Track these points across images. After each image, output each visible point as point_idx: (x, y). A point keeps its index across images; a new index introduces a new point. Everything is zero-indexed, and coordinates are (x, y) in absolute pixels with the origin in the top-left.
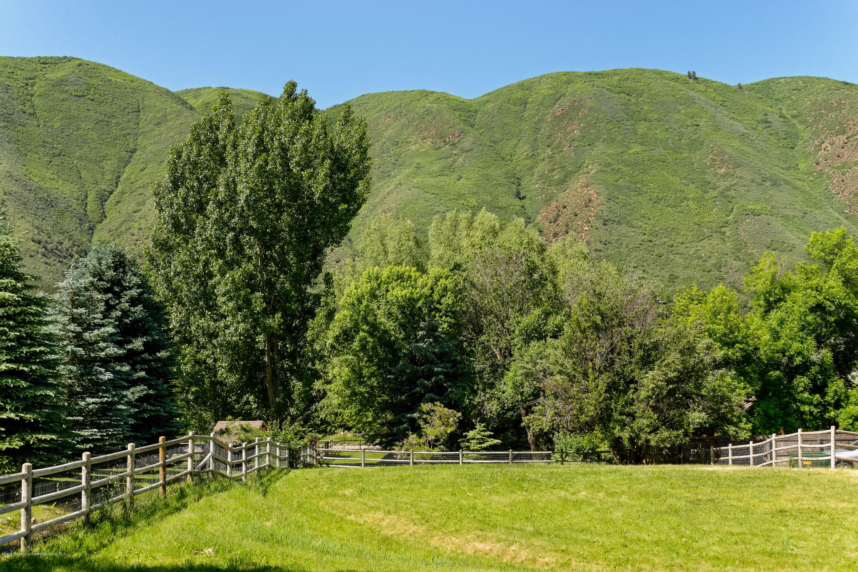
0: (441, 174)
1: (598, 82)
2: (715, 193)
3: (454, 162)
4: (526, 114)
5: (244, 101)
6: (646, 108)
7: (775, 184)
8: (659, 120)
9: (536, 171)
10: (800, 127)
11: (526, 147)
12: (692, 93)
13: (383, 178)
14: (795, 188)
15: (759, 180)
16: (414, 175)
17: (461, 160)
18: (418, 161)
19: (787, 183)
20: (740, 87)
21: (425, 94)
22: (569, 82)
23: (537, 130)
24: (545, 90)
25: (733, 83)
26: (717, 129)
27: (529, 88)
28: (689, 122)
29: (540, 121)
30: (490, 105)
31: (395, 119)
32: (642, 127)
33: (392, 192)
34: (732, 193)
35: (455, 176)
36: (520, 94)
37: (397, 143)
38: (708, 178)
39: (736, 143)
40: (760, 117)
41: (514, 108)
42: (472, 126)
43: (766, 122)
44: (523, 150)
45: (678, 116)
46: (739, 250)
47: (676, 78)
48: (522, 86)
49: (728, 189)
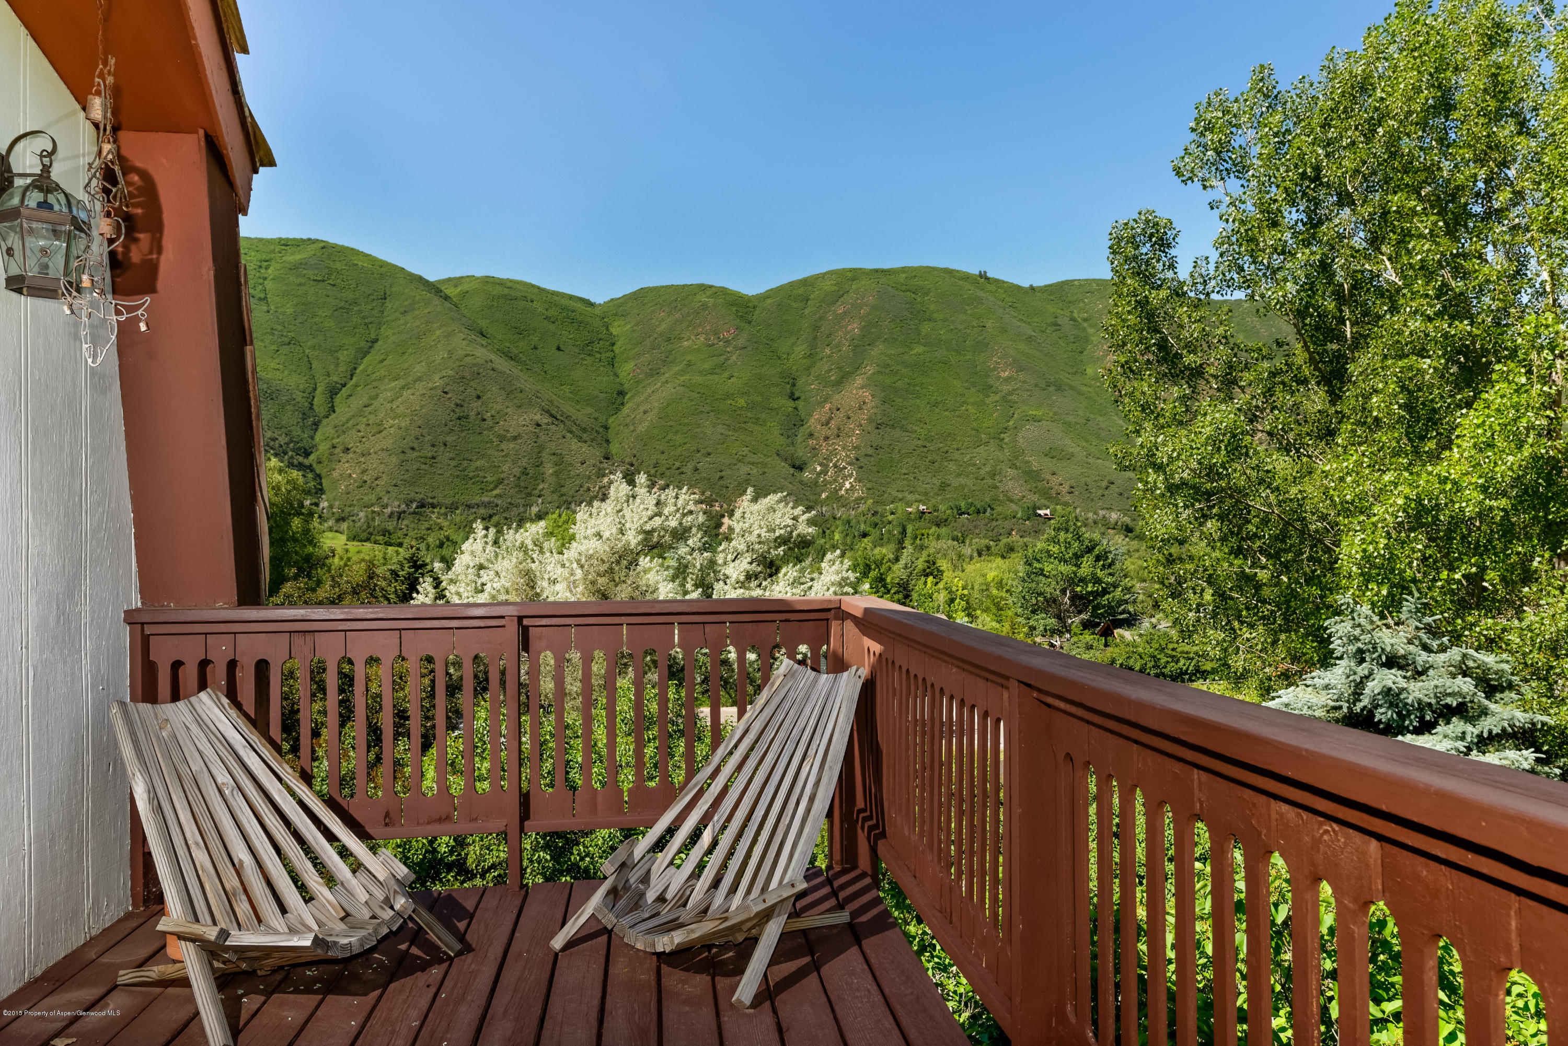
0: (712, 372)
1: (883, 280)
2: (997, 398)
3: (727, 359)
4: (807, 312)
5: (506, 291)
6: (932, 307)
7: (1059, 388)
8: (945, 320)
9: (813, 371)
10: (1091, 331)
11: (804, 346)
12: (980, 293)
13: (652, 376)
14: (1080, 393)
15: (1043, 385)
16: (683, 372)
17: (734, 358)
18: (689, 358)
19: (1072, 388)
20: (1032, 288)
21: (703, 288)
22: (853, 279)
23: (816, 328)
24: (828, 286)
25: (1026, 284)
26: (1004, 331)
27: (812, 285)
28: (975, 324)
29: (821, 318)
30: (769, 301)
31: (670, 314)
32: (926, 328)
33: (657, 389)
34: (1014, 398)
35: (726, 374)
36: (801, 291)
37: (669, 339)
38: (991, 381)
39: (1022, 346)
40: (1050, 320)
41: (794, 305)
42: (750, 322)
43: (1056, 324)
44: (801, 349)
45: (963, 317)
46: (1016, 458)
47: (966, 277)
48: (804, 282)
49: (1010, 393)
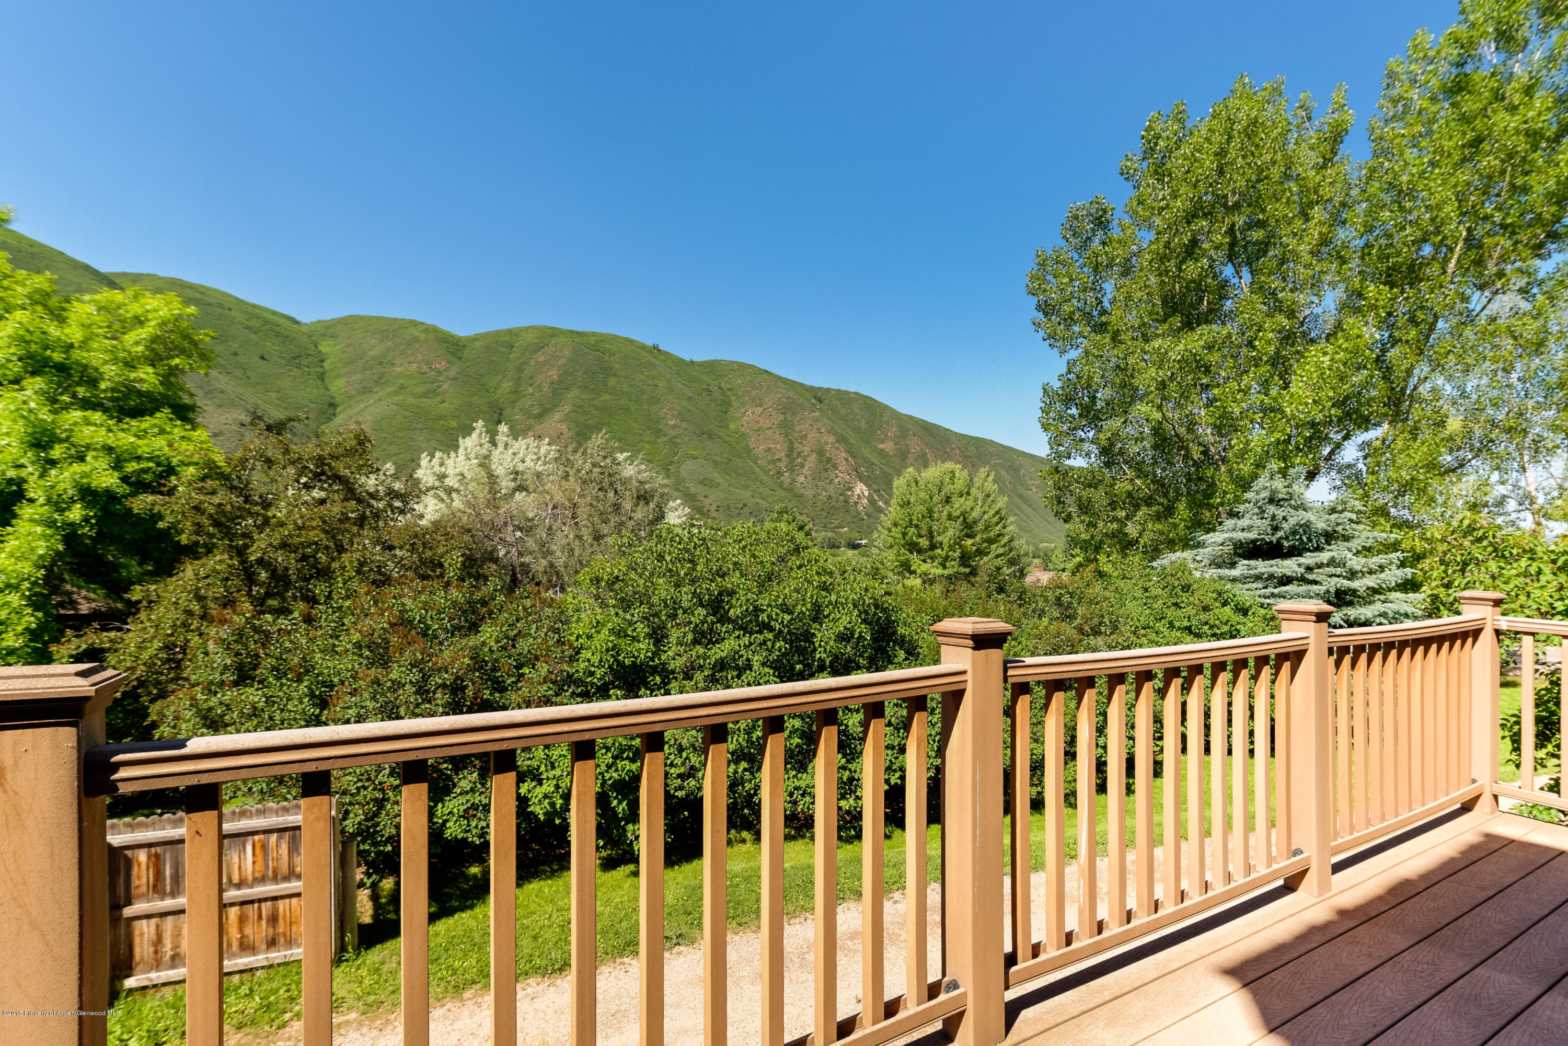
0: (425, 395)
1: (578, 340)
2: (665, 439)
3: (439, 387)
4: (512, 356)
6: (617, 366)
7: (711, 436)
8: (626, 377)
9: (517, 404)
10: (733, 398)
11: (510, 384)
12: (654, 360)
13: (364, 393)
14: (725, 441)
15: (699, 433)
16: (396, 393)
17: (445, 386)
18: (402, 381)
19: (719, 437)
20: (692, 362)
21: (415, 324)
22: (552, 335)
23: (521, 370)
24: (530, 337)
25: (688, 359)
26: (671, 390)
27: (517, 335)
28: (650, 382)
29: (524, 363)
30: (478, 343)
31: (382, 341)
32: (612, 381)
33: (371, 406)
34: (678, 440)
35: (438, 399)
36: (507, 338)
37: (381, 364)
38: (661, 427)
39: (685, 403)
40: (705, 387)
41: (501, 349)
42: (460, 359)
43: (708, 390)
44: (507, 386)
45: (641, 377)
46: (679, 484)
47: (644, 347)
48: (510, 332)
49: (676, 437)
